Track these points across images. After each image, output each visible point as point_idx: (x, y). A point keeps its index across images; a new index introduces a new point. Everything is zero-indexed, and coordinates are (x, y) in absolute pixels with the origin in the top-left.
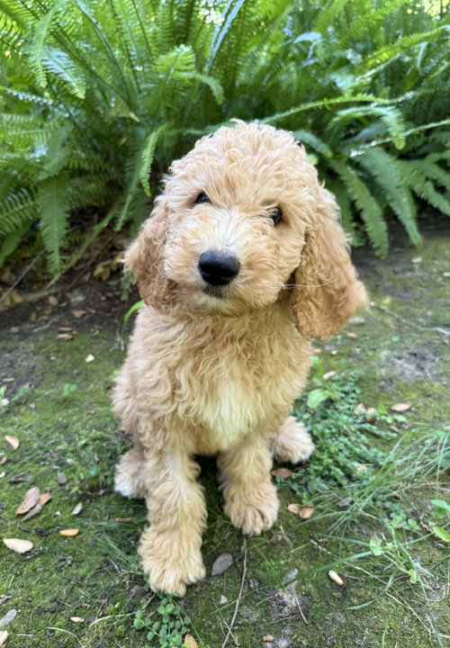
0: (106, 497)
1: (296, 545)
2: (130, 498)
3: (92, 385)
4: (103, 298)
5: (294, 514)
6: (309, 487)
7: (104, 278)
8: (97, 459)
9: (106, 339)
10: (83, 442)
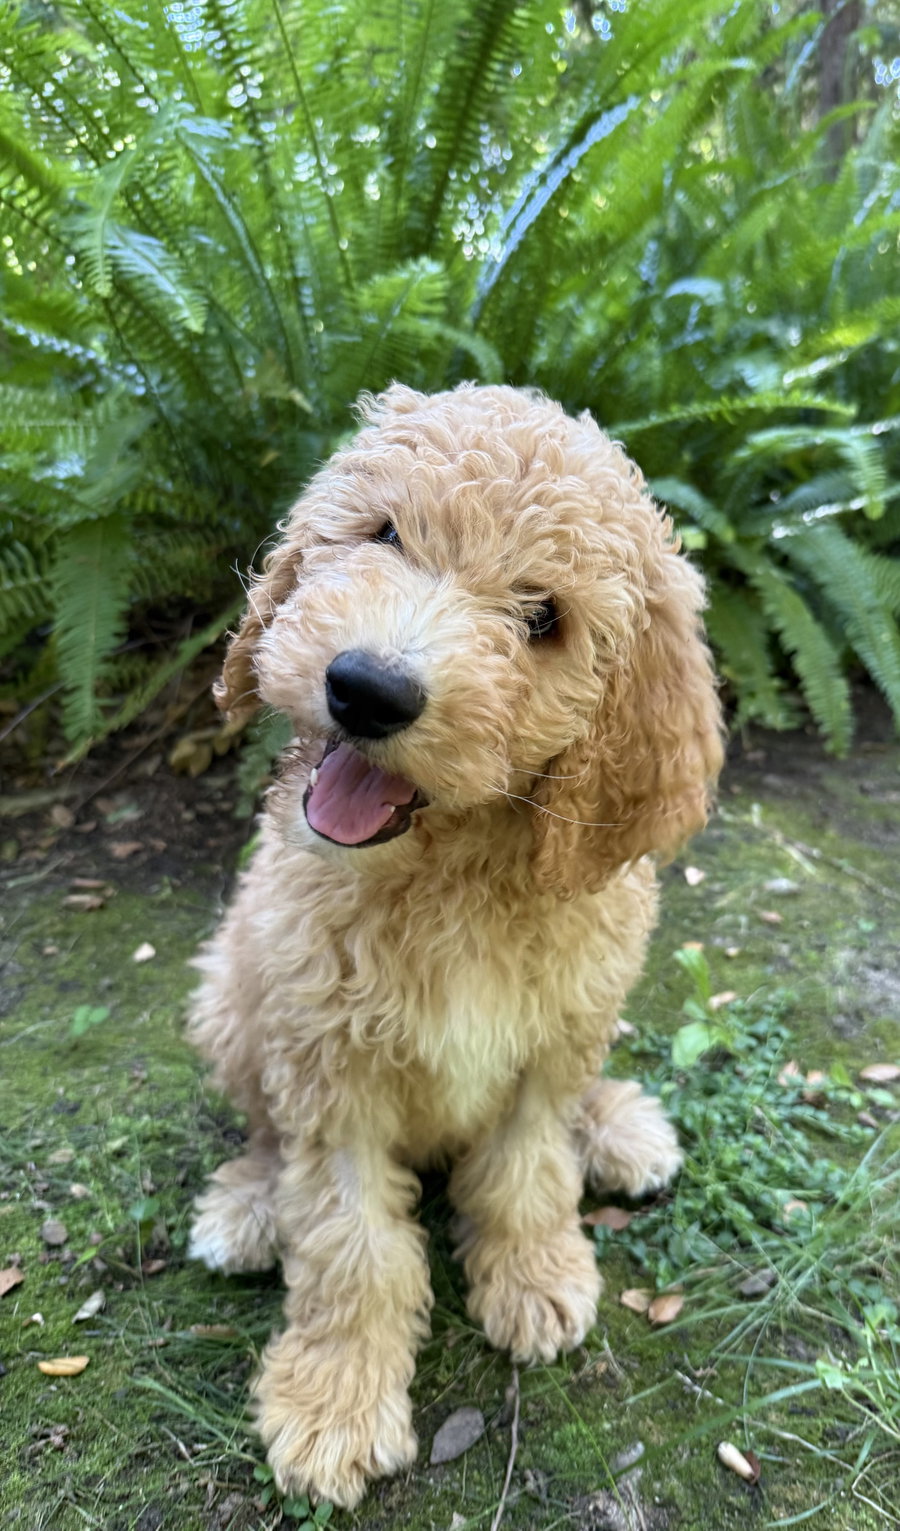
0: (167, 1278)
1: (640, 1386)
3: (146, 1015)
4: (188, 816)
5: (636, 1314)
6: (672, 1249)
7: (194, 770)
8: (148, 1185)
9: (190, 910)
10: (116, 1144)
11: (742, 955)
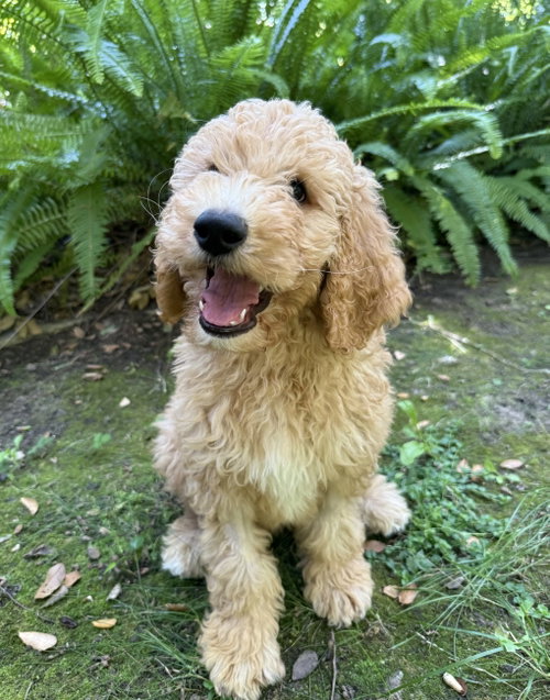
0: (150, 576)
1: (398, 639)
2: (181, 578)
3: (128, 436)
4: (140, 330)
5: (392, 599)
6: (408, 564)
7: (141, 306)
8: (138, 529)
9: (145, 379)
10: (120, 506)
11: (431, 400)
